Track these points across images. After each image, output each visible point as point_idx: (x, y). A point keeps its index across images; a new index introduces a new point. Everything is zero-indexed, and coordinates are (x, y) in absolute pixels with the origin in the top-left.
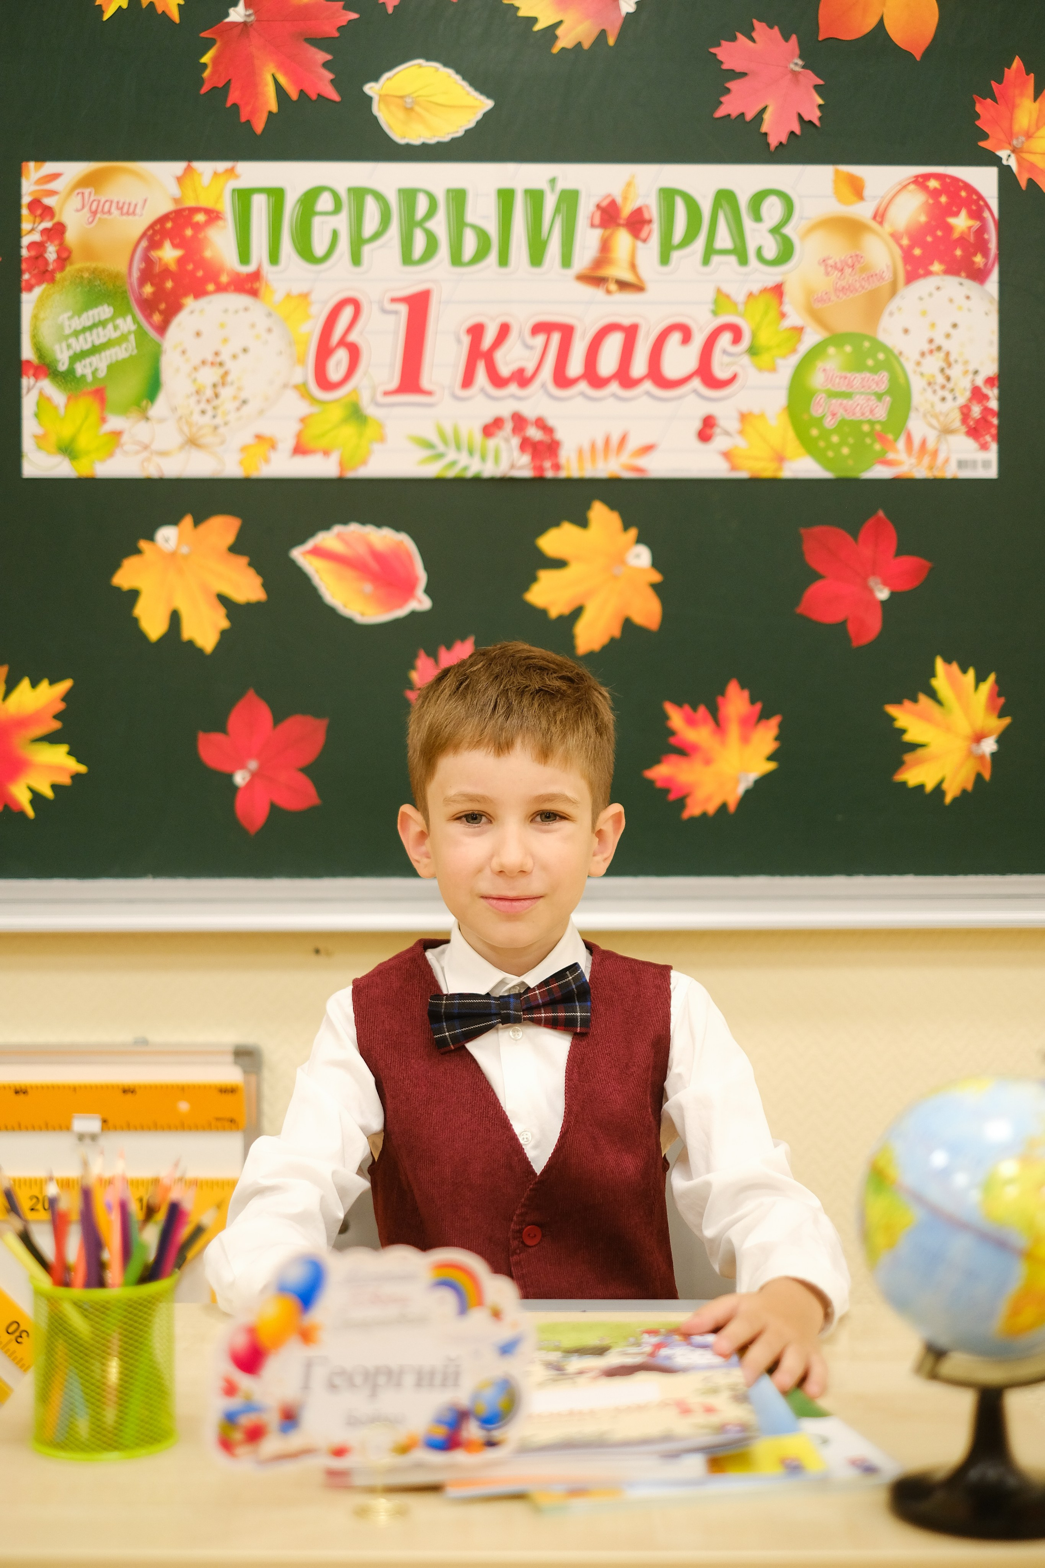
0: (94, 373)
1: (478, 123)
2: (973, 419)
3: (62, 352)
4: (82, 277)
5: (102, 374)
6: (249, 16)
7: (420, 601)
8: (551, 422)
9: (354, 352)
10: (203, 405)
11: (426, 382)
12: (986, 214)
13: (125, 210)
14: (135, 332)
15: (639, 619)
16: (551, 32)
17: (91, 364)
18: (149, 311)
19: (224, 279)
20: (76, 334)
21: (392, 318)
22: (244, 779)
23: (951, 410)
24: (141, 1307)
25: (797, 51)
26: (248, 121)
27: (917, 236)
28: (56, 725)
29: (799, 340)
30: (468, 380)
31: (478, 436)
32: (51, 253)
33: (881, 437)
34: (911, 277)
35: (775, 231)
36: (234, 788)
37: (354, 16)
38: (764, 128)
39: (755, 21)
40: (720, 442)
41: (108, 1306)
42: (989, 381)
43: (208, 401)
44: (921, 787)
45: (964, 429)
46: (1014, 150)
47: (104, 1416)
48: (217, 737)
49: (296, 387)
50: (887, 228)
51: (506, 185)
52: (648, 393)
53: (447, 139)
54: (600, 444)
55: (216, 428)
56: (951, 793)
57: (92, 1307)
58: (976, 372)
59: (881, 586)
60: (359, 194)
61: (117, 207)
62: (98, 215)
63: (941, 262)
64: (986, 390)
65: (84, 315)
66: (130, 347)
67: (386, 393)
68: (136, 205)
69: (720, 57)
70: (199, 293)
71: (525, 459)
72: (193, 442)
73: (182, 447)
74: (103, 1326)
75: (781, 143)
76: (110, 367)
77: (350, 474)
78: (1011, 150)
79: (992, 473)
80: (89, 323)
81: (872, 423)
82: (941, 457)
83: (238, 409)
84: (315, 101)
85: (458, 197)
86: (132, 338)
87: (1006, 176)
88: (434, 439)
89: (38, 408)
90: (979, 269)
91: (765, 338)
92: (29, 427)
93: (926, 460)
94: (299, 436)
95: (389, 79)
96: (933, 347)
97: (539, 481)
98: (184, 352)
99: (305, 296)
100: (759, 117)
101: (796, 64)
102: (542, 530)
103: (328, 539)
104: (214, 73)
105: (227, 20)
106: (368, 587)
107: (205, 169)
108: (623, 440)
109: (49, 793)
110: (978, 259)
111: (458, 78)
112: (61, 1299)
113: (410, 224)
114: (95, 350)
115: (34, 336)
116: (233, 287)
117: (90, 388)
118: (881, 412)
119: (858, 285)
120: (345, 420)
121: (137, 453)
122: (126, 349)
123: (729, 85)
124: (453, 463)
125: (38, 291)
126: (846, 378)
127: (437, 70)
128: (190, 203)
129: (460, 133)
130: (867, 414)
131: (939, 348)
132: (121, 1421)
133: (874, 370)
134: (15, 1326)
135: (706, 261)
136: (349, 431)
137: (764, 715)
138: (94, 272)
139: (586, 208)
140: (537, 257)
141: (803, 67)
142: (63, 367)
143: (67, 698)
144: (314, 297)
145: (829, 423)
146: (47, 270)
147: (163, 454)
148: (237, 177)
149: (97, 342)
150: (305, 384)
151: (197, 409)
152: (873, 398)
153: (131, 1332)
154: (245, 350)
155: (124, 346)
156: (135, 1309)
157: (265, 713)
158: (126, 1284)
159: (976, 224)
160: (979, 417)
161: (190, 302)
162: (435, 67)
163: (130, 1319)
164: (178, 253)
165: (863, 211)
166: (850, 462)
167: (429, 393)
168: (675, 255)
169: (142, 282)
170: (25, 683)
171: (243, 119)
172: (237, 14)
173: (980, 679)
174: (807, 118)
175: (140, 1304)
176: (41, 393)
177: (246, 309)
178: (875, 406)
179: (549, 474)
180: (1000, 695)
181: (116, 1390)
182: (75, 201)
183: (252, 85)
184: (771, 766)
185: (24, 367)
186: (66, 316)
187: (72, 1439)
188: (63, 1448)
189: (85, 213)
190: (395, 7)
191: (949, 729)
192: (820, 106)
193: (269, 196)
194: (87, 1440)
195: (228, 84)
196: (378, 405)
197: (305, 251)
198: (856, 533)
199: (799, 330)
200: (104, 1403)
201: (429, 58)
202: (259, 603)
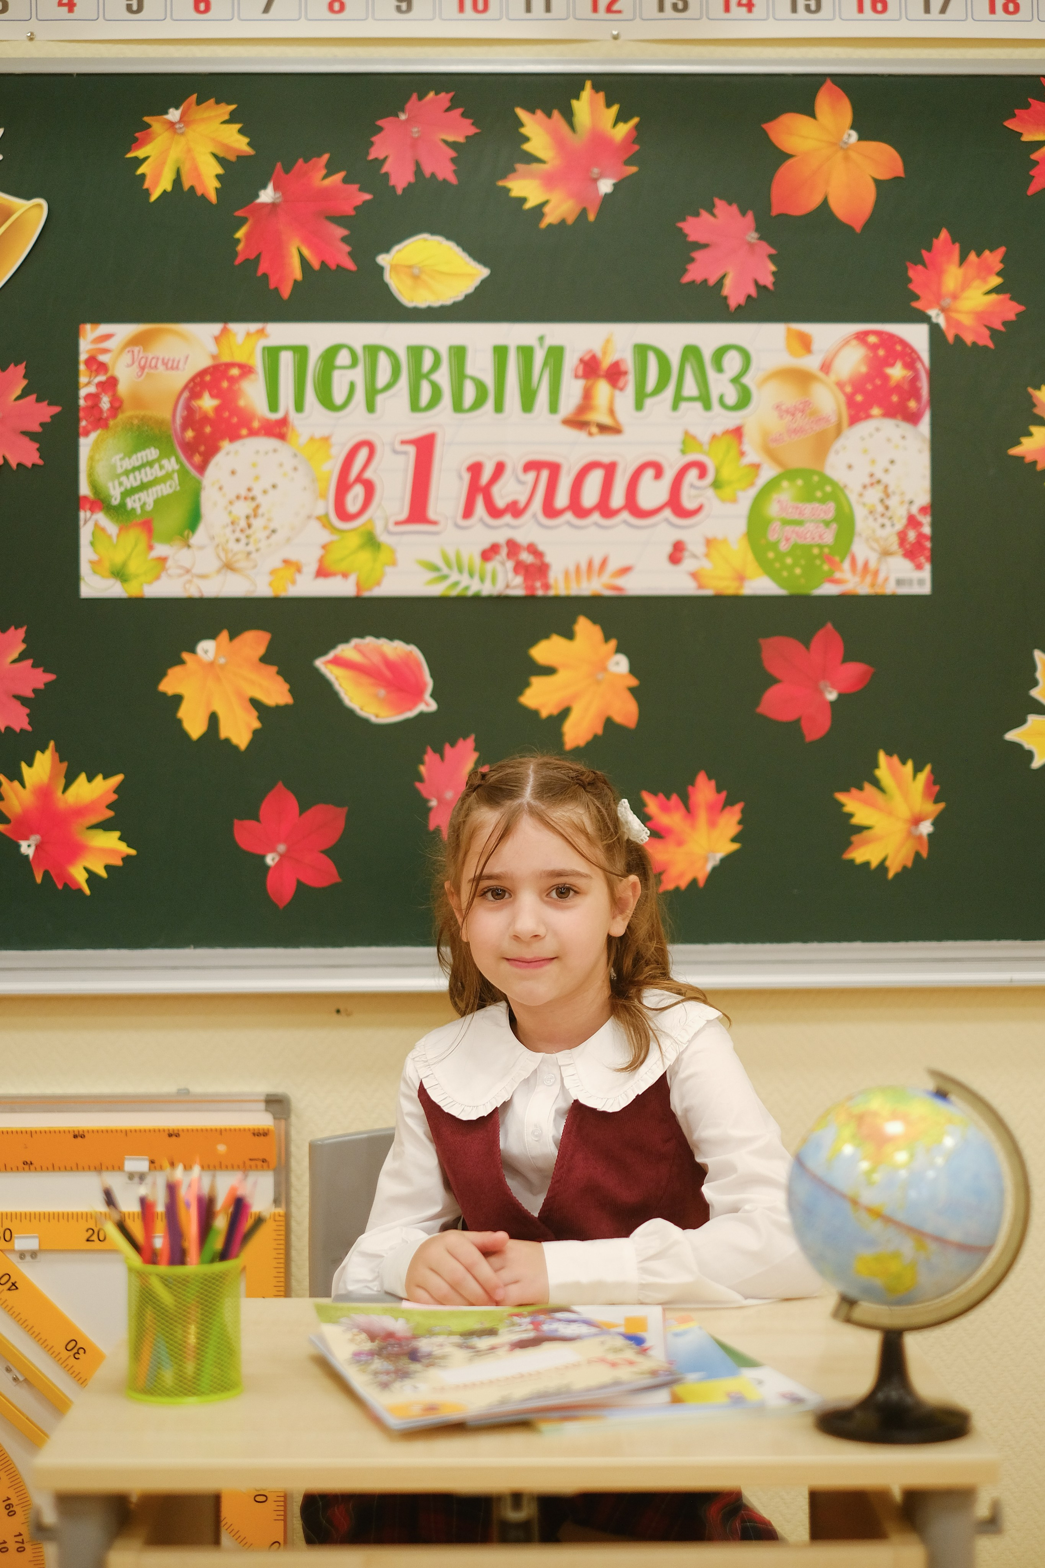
0: (143, 507)
1: (476, 288)
2: (910, 543)
3: (114, 488)
4: (132, 424)
5: (149, 507)
6: (278, 198)
7: (427, 704)
8: (541, 548)
9: (369, 488)
10: (238, 534)
11: (431, 514)
12: (919, 366)
13: (170, 365)
14: (178, 471)
15: (618, 719)
16: (538, 210)
17: (139, 499)
18: (190, 453)
19: (256, 424)
20: (127, 473)
21: (401, 459)
22: (273, 860)
23: (889, 535)
24: (214, 1281)
25: (752, 225)
26: (276, 288)
27: (858, 384)
28: (110, 814)
29: (757, 475)
30: (468, 512)
31: (477, 560)
32: (105, 403)
33: (829, 559)
34: (854, 420)
35: (736, 380)
36: (265, 868)
37: (367, 197)
38: (724, 292)
39: (715, 200)
40: (688, 564)
41: (188, 1279)
42: (923, 510)
43: (242, 531)
44: (867, 864)
45: (901, 552)
46: (943, 310)
47: (185, 1368)
48: (250, 824)
49: (318, 518)
50: (833, 378)
51: (500, 342)
52: (625, 522)
53: (448, 302)
54: (584, 566)
55: (249, 554)
56: (893, 869)
57: (175, 1280)
58: (911, 502)
59: (830, 689)
60: (372, 351)
61: (163, 362)
62: (146, 370)
63: (880, 405)
64: (919, 518)
65: (134, 457)
66: (174, 483)
67: (397, 523)
68: (179, 362)
69: (685, 231)
70: (234, 437)
71: (519, 580)
72: (229, 567)
73: (219, 571)
74: (184, 1295)
75: (739, 305)
76: (157, 502)
77: (366, 594)
78: (940, 310)
79: (926, 589)
80: (137, 464)
81: (821, 547)
82: (882, 576)
83: (268, 537)
84: (334, 271)
85: (459, 353)
86: (176, 476)
87: (936, 332)
88: (440, 563)
89: (93, 537)
90: (912, 412)
91: (727, 473)
92: (86, 554)
93: (869, 579)
94: (321, 561)
95: (398, 251)
96: (874, 480)
97: (530, 599)
98: (221, 488)
99: (326, 439)
100: (720, 283)
101: (751, 237)
102: (534, 642)
103: (347, 650)
104: (246, 245)
105: (258, 201)
106: (382, 692)
107: (239, 329)
108: (604, 563)
109: (103, 873)
110: (912, 404)
111: (458, 250)
112: (150, 1274)
113: (417, 376)
114: (143, 487)
115: (90, 475)
116: (263, 432)
117: (139, 520)
118: (829, 537)
119: (807, 427)
120: (362, 547)
121: (180, 576)
122: (170, 486)
123: (693, 255)
124: (456, 584)
125: (93, 436)
126: (797, 508)
127: (440, 243)
128: (226, 359)
129: (460, 297)
130: (817, 539)
131: (879, 482)
132: (198, 1372)
133: (823, 501)
134: (73, 1344)
135: (675, 407)
136: (365, 557)
137: (729, 803)
138: (144, 420)
139: (571, 362)
140: (528, 404)
141: (758, 239)
142: (115, 502)
143: (118, 790)
144: (334, 440)
145: (783, 547)
146: (102, 418)
147: (203, 577)
148: (267, 336)
149: (145, 480)
150: (327, 515)
151: (233, 538)
152: (822, 525)
153: (206, 1301)
155: (168, 483)
156: (210, 1282)
157: (292, 803)
158: (202, 1262)
159: (908, 374)
160: (914, 541)
161: (225, 445)
162: (438, 241)
163: (206, 1290)
164: (215, 402)
165: (811, 363)
166: (803, 581)
167: (434, 523)
168: (649, 402)
169: (185, 427)
170: (83, 777)
171: (272, 286)
172: (267, 195)
173: (917, 769)
174: (761, 283)
175: (213, 1279)
176: (96, 525)
177: (275, 451)
178: (822, 532)
179: (540, 593)
180: (935, 783)
181: (194, 1347)
182: (126, 358)
183: (279, 256)
184: (735, 846)
185: (81, 502)
186: (118, 457)
187: (159, 1386)
188: (152, 1394)
189: (135, 368)
190: (404, 190)
191: (890, 813)
192: (774, 273)
193: (294, 353)
194: (172, 1387)
195: (259, 256)
196: (390, 533)
197: (326, 400)
198: (807, 643)
199: (756, 467)
200: (185, 1358)
201: (433, 232)
202: (286, 707)
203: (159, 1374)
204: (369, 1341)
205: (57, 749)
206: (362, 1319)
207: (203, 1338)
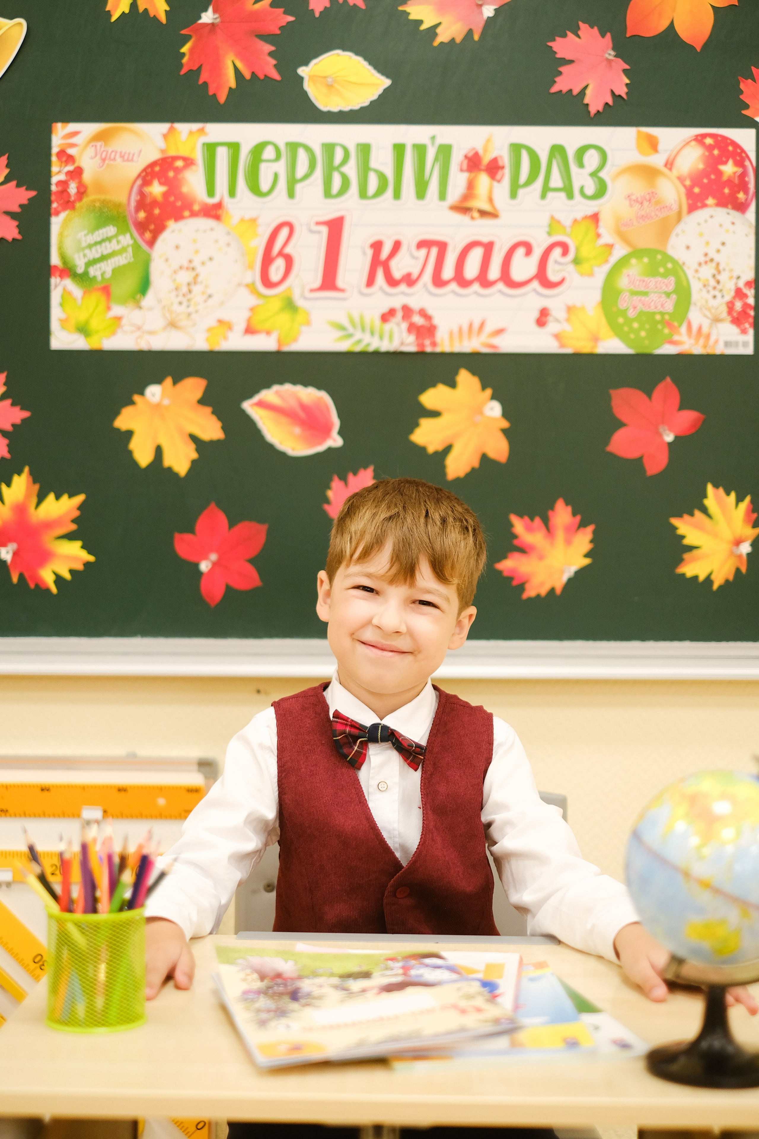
0: (103, 274)
1: (380, 96)
2: (736, 311)
3: (80, 259)
4: (95, 206)
5: (108, 275)
6: (216, 19)
7: (335, 440)
8: (430, 312)
9: (289, 261)
10: (181, 298)
11: (340, 282)
12: (747, 163)
13: (126, 157)
14: (133, 246)
15: (492, 454)
16: (432, 31)
17: (100, 268)
18: (142, 230)
19: (196, 208)
20: (90, 246)
21: (317, 236)
22: (207, 567)
23: (720, 305)
24: (121, 928)
25: (611, 45)
26: (215, 95)
27: (697, 179)
28: (73, 527)
29: (610, 254)
30: (370, 282)
31: (378, 321)
32: (73, 189)
33: (669, 324)
34: (692, 209)
35: (594, 174)
36: (200, 574)
37: (291, 19)
38: (586, 100)
39: (580, 23)
40: (552, 327)
41: (100, 926)
42: (748, 284)
43: (184, 295)
44: (696, 577)
45: (729, 319)
47: (96, 1003)
48: (188, 537)
49: (247, 286)
50: (675, 173)
51: (399, 140)
52: (500, 291)
53: (357, 107)
54: (465, 328)
55: (189, 315)
56: (718, 582)
57: (87, 926)
58: (738, 278)
59: (667, 432)
60: (293, 147)
61: (120, 155)
62: (107, 162)
63: (714, 197)
64: (746, 291)
65: (97, 233)
66: (129, 255)
67: (312, 290)
68: (133, 155)
69: (555, 49)
70: (178, 217)
71: (411, 338)
72: (173, 325)
73: (165, 328)
74: (95, 940)
75: (598, 111)
76: (114, 271)
77: (286, 349)
79: (750, 350)
80: (99, 239)
81: (662, 314)
82: (713, 339)
83: (205, 301)
84: (263, 80)
85: (365, 150)
86: (130, 250)
88: (346, 323)
89: (62, 300)
90: (742, 202)
91: (584, 252)
92: (56, 313)
93: (702, 341)
94: (249, 321)
95: (315, 64)
96: (708, 259)
97: (421, 354)
98: (167, 260)
99: (254, 221)
100: (583, 93)
101: (610, 54)
102: (423, 389)
103: (269, 395)
104: (190, 59)
105: (200, 21)
106: (297, 430)
107: (183, 128)
108: (482, 325)
109: (67, 576)
110: (741, 196)
111: (365, 64)
112: (66, 921)
113: (330, 169)
114: (103, 258)
115: (60, 248)
116: (202, 214)
117: (100, 286)
118: (669, 306)
119: (653, 214)
120: (282, 310)
121: (133, 332)
122: (126, 258)
123: (561, 69)
124: (359, 341)
125: (63, 215)
126: (644, 281)
127: (350, 58)
128: (172, 153)
129: (367, 103)
130: (659, 307)
131: (712, 260)
132: (107, 1006)
133: (665, 276)
134: (39, 957)
135: (543, 196)
136: (285, 318)
137: (582, 525)
138: (103, 202)
139: (457, 158)
140: (421, 192)
141: (615, 56)
142: (80, 270)
143: (81, 507)
144: (260, 221)
145: (631, 314)
146: (70, 201)
147: (151, 333)
148: (206, 134)
149: (105, 252)
150: (253, 284)
151: (176, 301)
152: (663, 295)
153: (115, 945)
154: (211, 259)
155: (124, 255)
156: (119, 929)
157: (222, 519)
158: (111, 911)
159: (740, 170)
160: (741, 310)
161: (171, 224)
162: (349, 56)
163: (115, 936)
164: (163, 189)
165: (658, 160)
166: (647, 342)
167: (342, 290)
168: (521, 192)
169: (138, 209)
170: (51, 497)
171: (211, 93)
172: (208, 17)
173: (739, 499)
174: (617, 93)
175: (121, 926)
176: (64, 289)
177: (212, 229)
178: (665, 301)
179: (429, 349)
180: (754, 511)
181: (104, 984)
182: (90, 152)
183: (217, 68)
184: (587, 561)
185: (53, 271)
186: (83, 233)
187: (73, 1018)
188: (66, 1024)
189: (98, 160)
190: (321, 13)
191: (716, 535)
192: (627, 85)
193: (229, 148)
194: (84, 1019)
195: (200, 67)
196: (306, 299)
197: (254, 188)
198: (649, 394)
199: (610, 246)
200: (95, 994)
201: (344, 49)
202: (218, 441)
203: (73, 1007)
204: (259, 981)
205: (31, 473)
206: (255, 961)
207: (111, 977)
